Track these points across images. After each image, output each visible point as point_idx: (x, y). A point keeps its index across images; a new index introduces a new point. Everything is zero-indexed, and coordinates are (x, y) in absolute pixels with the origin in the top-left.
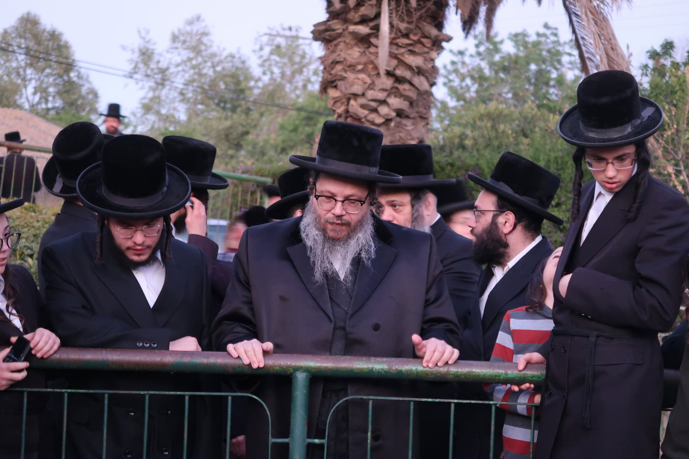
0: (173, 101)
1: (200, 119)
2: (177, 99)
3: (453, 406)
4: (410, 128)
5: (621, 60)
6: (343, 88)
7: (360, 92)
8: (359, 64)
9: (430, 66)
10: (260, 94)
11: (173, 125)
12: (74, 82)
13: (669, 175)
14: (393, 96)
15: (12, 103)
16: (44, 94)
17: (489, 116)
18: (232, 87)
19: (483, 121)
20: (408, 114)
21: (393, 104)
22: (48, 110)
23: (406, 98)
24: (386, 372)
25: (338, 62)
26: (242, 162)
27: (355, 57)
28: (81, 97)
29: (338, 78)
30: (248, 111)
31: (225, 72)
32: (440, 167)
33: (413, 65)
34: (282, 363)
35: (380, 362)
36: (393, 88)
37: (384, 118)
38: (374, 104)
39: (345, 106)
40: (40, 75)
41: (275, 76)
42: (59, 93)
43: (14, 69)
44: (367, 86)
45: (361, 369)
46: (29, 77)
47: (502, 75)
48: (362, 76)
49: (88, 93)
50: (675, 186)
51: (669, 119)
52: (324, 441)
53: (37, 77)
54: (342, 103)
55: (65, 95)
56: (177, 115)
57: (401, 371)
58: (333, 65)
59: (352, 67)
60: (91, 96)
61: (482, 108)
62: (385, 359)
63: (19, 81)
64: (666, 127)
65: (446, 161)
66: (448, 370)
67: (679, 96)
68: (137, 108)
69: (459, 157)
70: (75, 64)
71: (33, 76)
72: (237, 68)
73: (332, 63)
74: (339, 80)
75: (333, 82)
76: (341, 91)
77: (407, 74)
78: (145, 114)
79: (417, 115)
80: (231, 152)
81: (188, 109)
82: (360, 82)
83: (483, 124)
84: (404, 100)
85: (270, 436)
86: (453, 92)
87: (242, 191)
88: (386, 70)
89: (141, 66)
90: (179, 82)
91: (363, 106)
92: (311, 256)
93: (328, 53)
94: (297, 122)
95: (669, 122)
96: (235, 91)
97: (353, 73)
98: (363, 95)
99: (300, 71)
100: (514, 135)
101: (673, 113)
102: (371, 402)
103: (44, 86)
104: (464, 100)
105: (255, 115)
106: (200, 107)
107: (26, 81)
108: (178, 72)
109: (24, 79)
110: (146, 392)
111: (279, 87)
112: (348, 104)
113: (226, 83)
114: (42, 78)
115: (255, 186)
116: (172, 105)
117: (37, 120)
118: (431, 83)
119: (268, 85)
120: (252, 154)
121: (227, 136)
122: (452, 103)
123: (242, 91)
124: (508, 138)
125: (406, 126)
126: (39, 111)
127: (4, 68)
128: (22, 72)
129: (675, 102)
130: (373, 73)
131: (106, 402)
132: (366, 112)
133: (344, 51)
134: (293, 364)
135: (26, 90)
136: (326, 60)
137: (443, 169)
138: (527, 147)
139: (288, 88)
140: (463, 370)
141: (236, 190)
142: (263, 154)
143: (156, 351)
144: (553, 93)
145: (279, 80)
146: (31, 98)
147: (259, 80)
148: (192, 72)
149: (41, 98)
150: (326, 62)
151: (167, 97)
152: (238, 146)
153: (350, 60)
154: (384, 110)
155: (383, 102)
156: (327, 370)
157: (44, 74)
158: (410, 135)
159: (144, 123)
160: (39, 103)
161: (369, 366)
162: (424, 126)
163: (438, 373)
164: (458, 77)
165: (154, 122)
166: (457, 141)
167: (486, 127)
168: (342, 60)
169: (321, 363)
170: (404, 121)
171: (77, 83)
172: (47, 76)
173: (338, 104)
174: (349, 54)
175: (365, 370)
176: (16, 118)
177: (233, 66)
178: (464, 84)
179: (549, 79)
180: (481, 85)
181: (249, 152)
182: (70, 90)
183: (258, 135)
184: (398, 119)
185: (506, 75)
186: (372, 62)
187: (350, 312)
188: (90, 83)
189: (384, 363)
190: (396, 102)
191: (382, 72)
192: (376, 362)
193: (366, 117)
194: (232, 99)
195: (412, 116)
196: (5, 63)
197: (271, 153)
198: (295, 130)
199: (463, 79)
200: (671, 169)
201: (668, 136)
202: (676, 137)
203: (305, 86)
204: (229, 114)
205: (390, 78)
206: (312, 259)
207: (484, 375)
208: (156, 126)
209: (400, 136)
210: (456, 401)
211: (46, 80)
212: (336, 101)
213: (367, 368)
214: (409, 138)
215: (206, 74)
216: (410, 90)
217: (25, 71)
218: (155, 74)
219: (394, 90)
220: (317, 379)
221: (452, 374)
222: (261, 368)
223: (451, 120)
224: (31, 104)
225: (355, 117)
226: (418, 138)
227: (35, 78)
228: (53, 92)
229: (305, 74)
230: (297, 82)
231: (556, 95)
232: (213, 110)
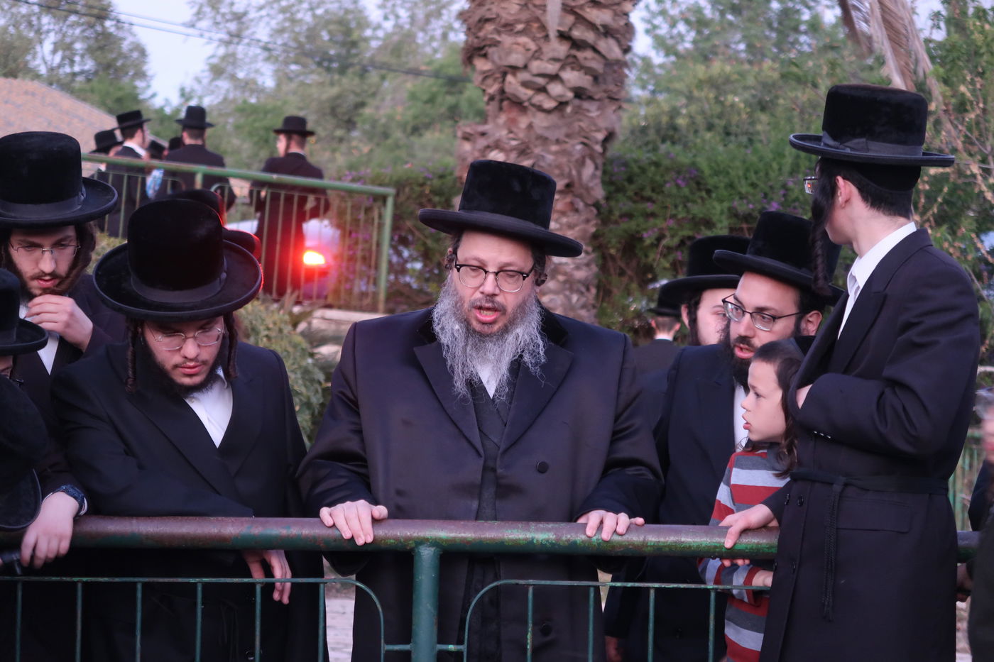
0: (254, 59)
1: (293, 86)
2: (261, 58)
3: (652, 592)
4: (594, 114)
5: (901, 8)
6: (496, 57)
7: (520, 63)
8: (518, 21)
9: (622, 23)
10: (380, 49)
11: (256, 94)
12: (110, 34)
13: (974, 176)
14: (568, 69)
15: (22, 66)
16: (68, 53)
17: (712, 83)
18: (340, 38)
19: (702, 90)
20: (591, 94)
21: (569, 81)
22: (74, 75)
23: (588, 71)
24: (552, 544)
25: (488, 20)
26: (356, 148)
27: (513, 12)
28: (121, 55)
29: (488, 43)
30: (363, 73)
31: (328, 17)
32: (640, 167)
33: (598, 22)
34: (399, 534)
35: (542, 530)
36: (568, 57)
37: (556, 101)
38: (541, 81)
39: (499, 83)
40: (61, 25)
41: (401, 21)
42: (90, 51)
43: (23, 16)
44: (530, 54)
45: (516, 540)
46: (45, 28)
47: (730, 17)
48: (523, 39)
49: (131, 51)
50: (981, 192)
51: (972, 95)
52: (463, 648)
53: (57, 27)
54: (495, 80)
55: (99, 53)
56: (260, 80)
57: (575, 543)
58: (480, 25)
59: (508, 27)
60: (135, 55)
61: (701, 70)
62: (550, 525)
63: (32, 35)
64: (968, 107)
65: (648, 158)
66: (644, 540)
67: (987, 62)
68: (203, 71)
69: (668, 153)
70: (111, 8)
71: (51, 27)
72: (347, 11)
73: (480, 21)
74: (490, 46)
75: (481, 49)
76: (493, 62)
77: (589, 36)
78: (213, 80)
79: (605, 95)
80: (339, 133)
81: (276, 72)
82: (520, 49)
83: (703, 94)
84: (586, 74)
85: (382, 641)
86: (660, 43)
87: (353, 207)
88: (559, 31)
89: (207, 9)
90: (262, 32)
91: (525, 84)
92: (448, 358)
93: (473, 6)
94: (435, 89)
95: (972, 98)
96: (343, 44)
97: (510, 35)
98: (526, 67)
99: (438, 14)
100: (748, 110)
101: (978, 86)
102: (531, 590)
103: (68, 40)
104: (677, 54)
105: (373, 76)
106: (293, 67)
107: (41, 34)
108: (261, 17)
109: (38, 32)
110: (197, 580)
111: (409, 37)
112: (504, 80)
113: (330, 32)
114: (64, 29)
115: (371, 200)
116: (253, 66)
117: (56, 95)
118: (625, 47)
119: (393, 34)
120: (370, 136)
121: (333, 109)
122: (658, 59)
123: (354, 44)
124: (739, 114)
125: (588, 111)
126: (61, 77)
127: (9, 16)
128: (35, 22)
129: (980, 70)
130: (539, 35)
131: (139, 595)
132: (530, 92)
133: (496, 4)
134: (415, 535)
135: (42, 47)
136: (470, 17)
137: (643, 170)
138: (768, 128)
139: (421, 37)
140: (667, 539)
141: (343, 205)
142: (386, 135)
143: (212, 518)
144: (805, 42)
145: (407, 27)
146: (48, 58)
147: (378, 27)
148: (281, 17)
149: (63, 59)
150: (471, 21)
151: (246, 55)
152: (350, 124)
153: (506, 17)
154: (555, 89)
155: (555, 78)
156: (465, 542)
157: (68, 23)
158: (595, 125)
159: (212, 92)
160: (60, 66)
161: (528, 536)
162: (615, 111)
163: (629, 545)
164: (666, 22)
165: (228, 91)
166: (665, 119)
167: (707, 98)
168: (494, 16)
169: (456, 533)
170: (586, 105)
171: (115, 36)
172: (72, 26)
173: (489, 81)
174: (504, 8)
175: (521, 542)
176: (26, 93)
177: (340, 8)
178: (675, 31)
179: (799, 22)
180: (699, 32)
181: (365, 132)
182: (105, 46)
183: (378, 108)
184: (577, 102)
185: (735, 17)
186: (538, 20)
187: (503, 447)
188: (134, 35)
189: (549, 530)
190: (572, 77)
191: (553, 34)
192: (537, 530)
193: (529, 99)
194: (339, 56)
195: (597, 97)
196: (10, 8)
197: (398, 134)
198: (431, 100)
199: (673, 24)
200: (975, 169)
201: (971, 119)
202: (981, 120)
203: (445, 36)
204: (336, 77)
205: (565, 42)
206: (449, 363)
207: (698, 547)
208: (231, 96)
209: (580, 126)
210: (657, 585)
211: (70, 32)
212: (486, 76)
213: (524, 539)
214: (593, 128)
215: (300, 21)
216: (593, 59)
217: (39, 19)
218: (227, 21)
219: (571, 60)
220: (450, 556)
221: (651, 546)
222: (369, 544)
223: (656, 85)
224: (49, 67)
225: (514, 99)
226: (606, 129)
227: (54, 30)
228: (81, 49)
229: (445, 17)
230: (434, 30)
231: (809, 45)
232: (312, 72)
